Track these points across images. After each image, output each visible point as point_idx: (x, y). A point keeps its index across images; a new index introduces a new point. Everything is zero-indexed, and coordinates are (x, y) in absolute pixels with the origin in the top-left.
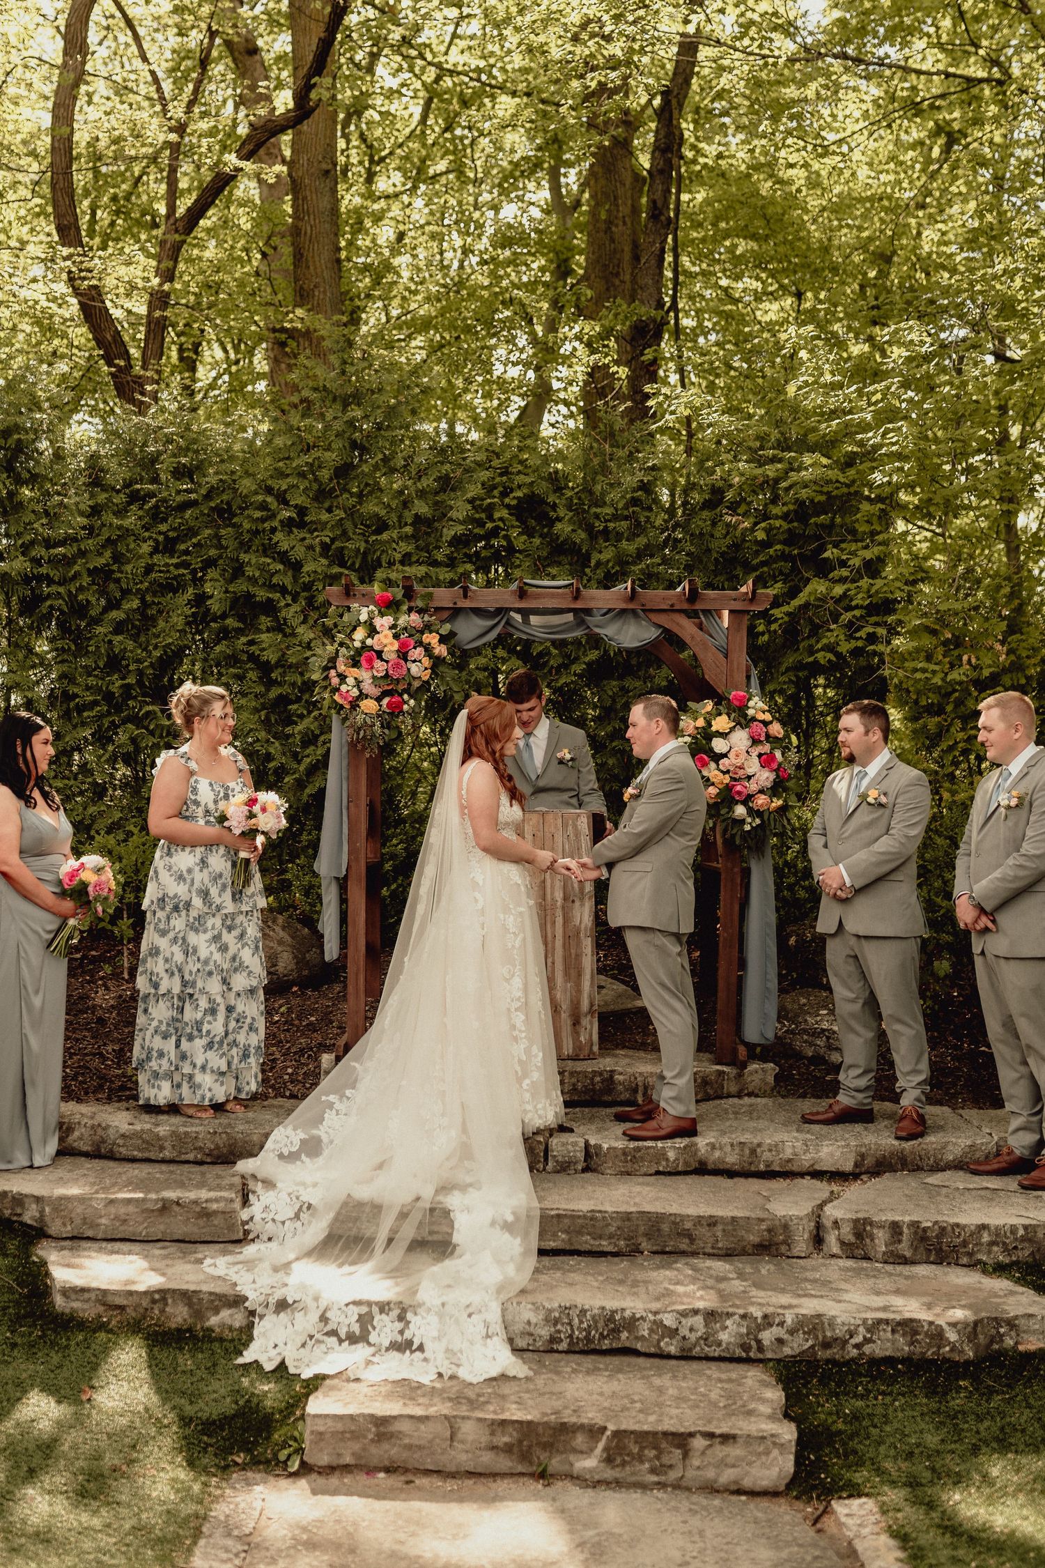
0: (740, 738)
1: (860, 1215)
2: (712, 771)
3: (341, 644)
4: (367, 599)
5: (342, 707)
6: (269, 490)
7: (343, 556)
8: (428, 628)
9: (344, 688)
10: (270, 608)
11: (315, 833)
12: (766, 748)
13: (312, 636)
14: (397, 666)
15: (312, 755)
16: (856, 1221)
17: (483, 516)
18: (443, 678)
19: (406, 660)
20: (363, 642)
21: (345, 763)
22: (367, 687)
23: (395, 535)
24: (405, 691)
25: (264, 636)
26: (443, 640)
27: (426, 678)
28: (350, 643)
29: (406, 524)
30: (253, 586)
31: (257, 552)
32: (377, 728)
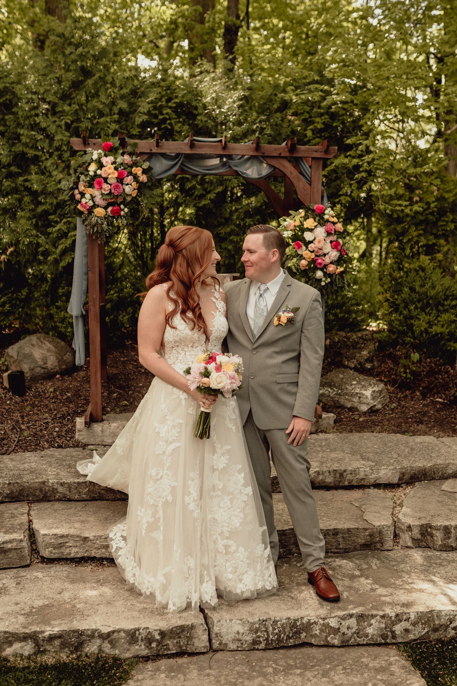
0: (320, 232)
1: (424, 522)
2: (303, 251)
3: (82, 174)
4: (96, 146)
5: (82, 213)
7: (78, 131)
8: (135, 164)
9: (84, 201)
10: (36, 160)
11: (66, 288)
12: (334, 238)
13: (61, 176)
14: (117, 187)
15: (64, 244)
16: (421, 526)
19: (122, 184)
20: (95, 172)
21: (86, 247)
22: (99, 200)
23: (108, 120)
24: (122, 203)
25: (33, 177)
26: (144, 172)
27: (134, 195)
28: (86, 173)
29: (114, 114)
30: (26, 148)
31: (28, 128)
32: (105, 226)
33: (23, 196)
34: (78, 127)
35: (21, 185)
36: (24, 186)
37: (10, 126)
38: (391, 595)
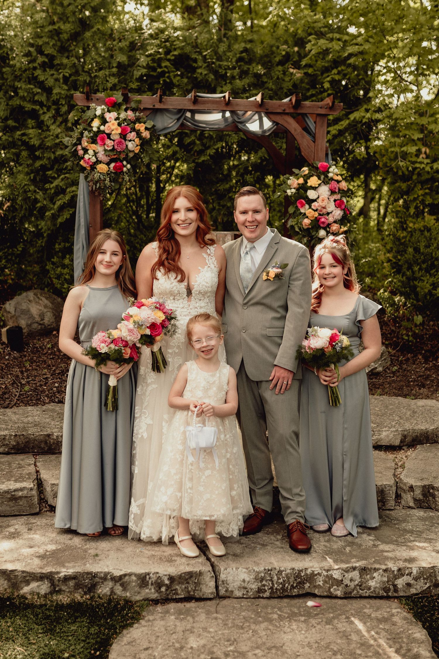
0: (324, 190)
1: (426, 483)
2: (306, 210)
3: (85, 129)
4: (99, 102)
5: (85, 169)
6: (32, 45)
7: (76, 85)
8: (138, 120)
9: (86, 157)
10: (34, 114)
11: (63, 244)
12: (339, 196)
13: (59, 130)
14: (120, 143)
16: (424, 487)
17: (155, 65)
18: (147, 152)
19: (125, 140)
20: (99, 128)
22: (101, 156)
23: (107, 73)
24: (124, 159)
25: (31, 131)
26: (146, 129)
27: (137, 151)
28: (90, 129)
29: (113, 67)
30: (23, 101)
31: (25, 81)
32: (107, 182)
33: (21, 151)
34: (76, 80)
35: (18, 139)
36: (21, 140)
37: (7, 79)
38: (393, 551)
